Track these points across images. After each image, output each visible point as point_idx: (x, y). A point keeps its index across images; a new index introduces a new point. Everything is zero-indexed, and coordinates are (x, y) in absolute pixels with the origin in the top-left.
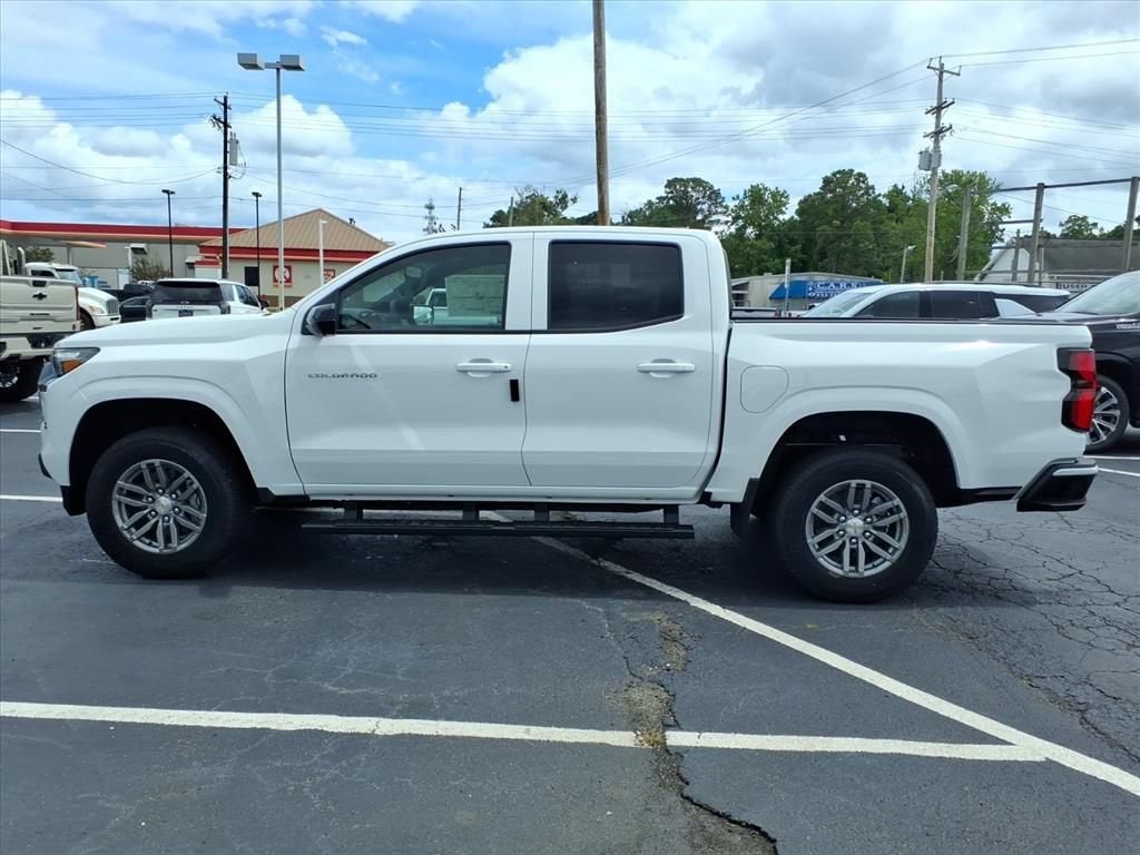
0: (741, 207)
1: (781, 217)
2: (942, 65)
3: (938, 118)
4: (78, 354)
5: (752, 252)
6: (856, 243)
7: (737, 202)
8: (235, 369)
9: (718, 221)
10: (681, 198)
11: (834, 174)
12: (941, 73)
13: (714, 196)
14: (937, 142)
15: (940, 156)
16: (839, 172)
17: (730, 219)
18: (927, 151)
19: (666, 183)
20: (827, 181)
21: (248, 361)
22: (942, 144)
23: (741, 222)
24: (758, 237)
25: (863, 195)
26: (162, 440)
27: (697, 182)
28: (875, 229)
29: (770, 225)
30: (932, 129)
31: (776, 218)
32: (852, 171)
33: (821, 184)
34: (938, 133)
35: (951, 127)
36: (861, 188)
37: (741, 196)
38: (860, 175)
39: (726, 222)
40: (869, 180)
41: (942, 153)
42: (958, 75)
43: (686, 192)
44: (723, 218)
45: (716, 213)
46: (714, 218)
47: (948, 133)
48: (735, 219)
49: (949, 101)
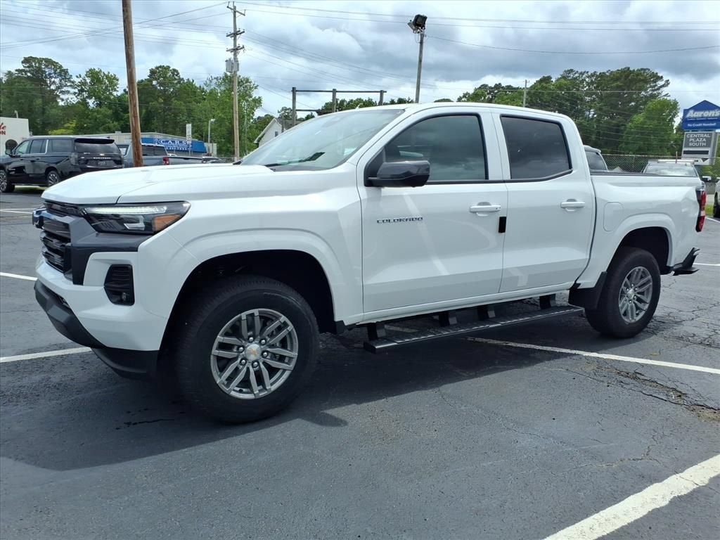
0: (84, 83)
1: (115, 93)
2: (235, 7)
3: (235, 40)
4: (165, 208)
5: (98, 116)
6: (176, 115)
7: (79, 80)
8: (330, 217)
9: (68, 92)
10: (37, 72)
11: (157, 68)
12: (235, 12)
13: (63, 74)
14: (235, 55)
15: (238, 64)
16: (160, 67)
17: (76, 91)
18: (230, 60)
19: (23, 59)
20: (153, 72)
21: (341, 210)
22: (238, 57)
23: (85, 94)
24: (100, 105)
25: (177, 84)
26: (264, 290)
27: (49, 62)
28: (187, 106)
29: (107, 98)
30: (232, 47)
31: (111, 94)
32: (169, 67)
33: (149, 73)
34: (236, 50)
35: (243, 47)
36: (175, 79)
37: (83, 75)
38: (175, 70)
39: (75, 93)
40: (180, 74)
41: (239, 62)
42: (244, 15)
43: (40, 68)
44: (72, 90)
45: (66, 86)
46: (65, 89)
47: (242, 50)
48: (82, 91)
49: (242, 31)
